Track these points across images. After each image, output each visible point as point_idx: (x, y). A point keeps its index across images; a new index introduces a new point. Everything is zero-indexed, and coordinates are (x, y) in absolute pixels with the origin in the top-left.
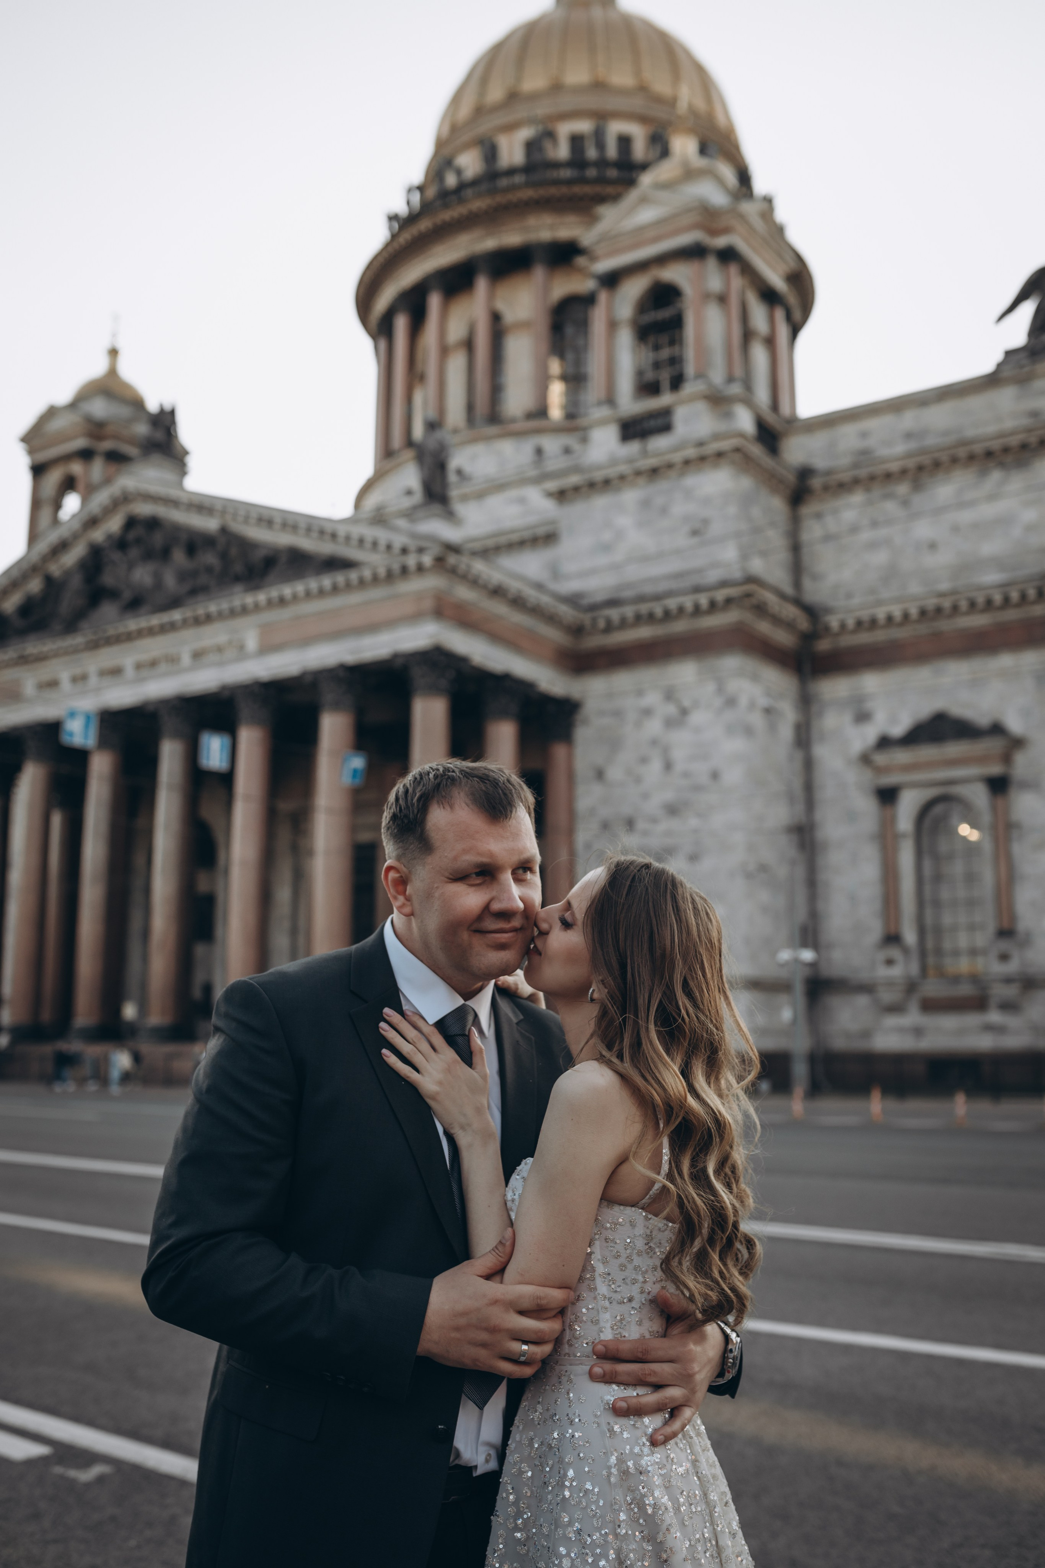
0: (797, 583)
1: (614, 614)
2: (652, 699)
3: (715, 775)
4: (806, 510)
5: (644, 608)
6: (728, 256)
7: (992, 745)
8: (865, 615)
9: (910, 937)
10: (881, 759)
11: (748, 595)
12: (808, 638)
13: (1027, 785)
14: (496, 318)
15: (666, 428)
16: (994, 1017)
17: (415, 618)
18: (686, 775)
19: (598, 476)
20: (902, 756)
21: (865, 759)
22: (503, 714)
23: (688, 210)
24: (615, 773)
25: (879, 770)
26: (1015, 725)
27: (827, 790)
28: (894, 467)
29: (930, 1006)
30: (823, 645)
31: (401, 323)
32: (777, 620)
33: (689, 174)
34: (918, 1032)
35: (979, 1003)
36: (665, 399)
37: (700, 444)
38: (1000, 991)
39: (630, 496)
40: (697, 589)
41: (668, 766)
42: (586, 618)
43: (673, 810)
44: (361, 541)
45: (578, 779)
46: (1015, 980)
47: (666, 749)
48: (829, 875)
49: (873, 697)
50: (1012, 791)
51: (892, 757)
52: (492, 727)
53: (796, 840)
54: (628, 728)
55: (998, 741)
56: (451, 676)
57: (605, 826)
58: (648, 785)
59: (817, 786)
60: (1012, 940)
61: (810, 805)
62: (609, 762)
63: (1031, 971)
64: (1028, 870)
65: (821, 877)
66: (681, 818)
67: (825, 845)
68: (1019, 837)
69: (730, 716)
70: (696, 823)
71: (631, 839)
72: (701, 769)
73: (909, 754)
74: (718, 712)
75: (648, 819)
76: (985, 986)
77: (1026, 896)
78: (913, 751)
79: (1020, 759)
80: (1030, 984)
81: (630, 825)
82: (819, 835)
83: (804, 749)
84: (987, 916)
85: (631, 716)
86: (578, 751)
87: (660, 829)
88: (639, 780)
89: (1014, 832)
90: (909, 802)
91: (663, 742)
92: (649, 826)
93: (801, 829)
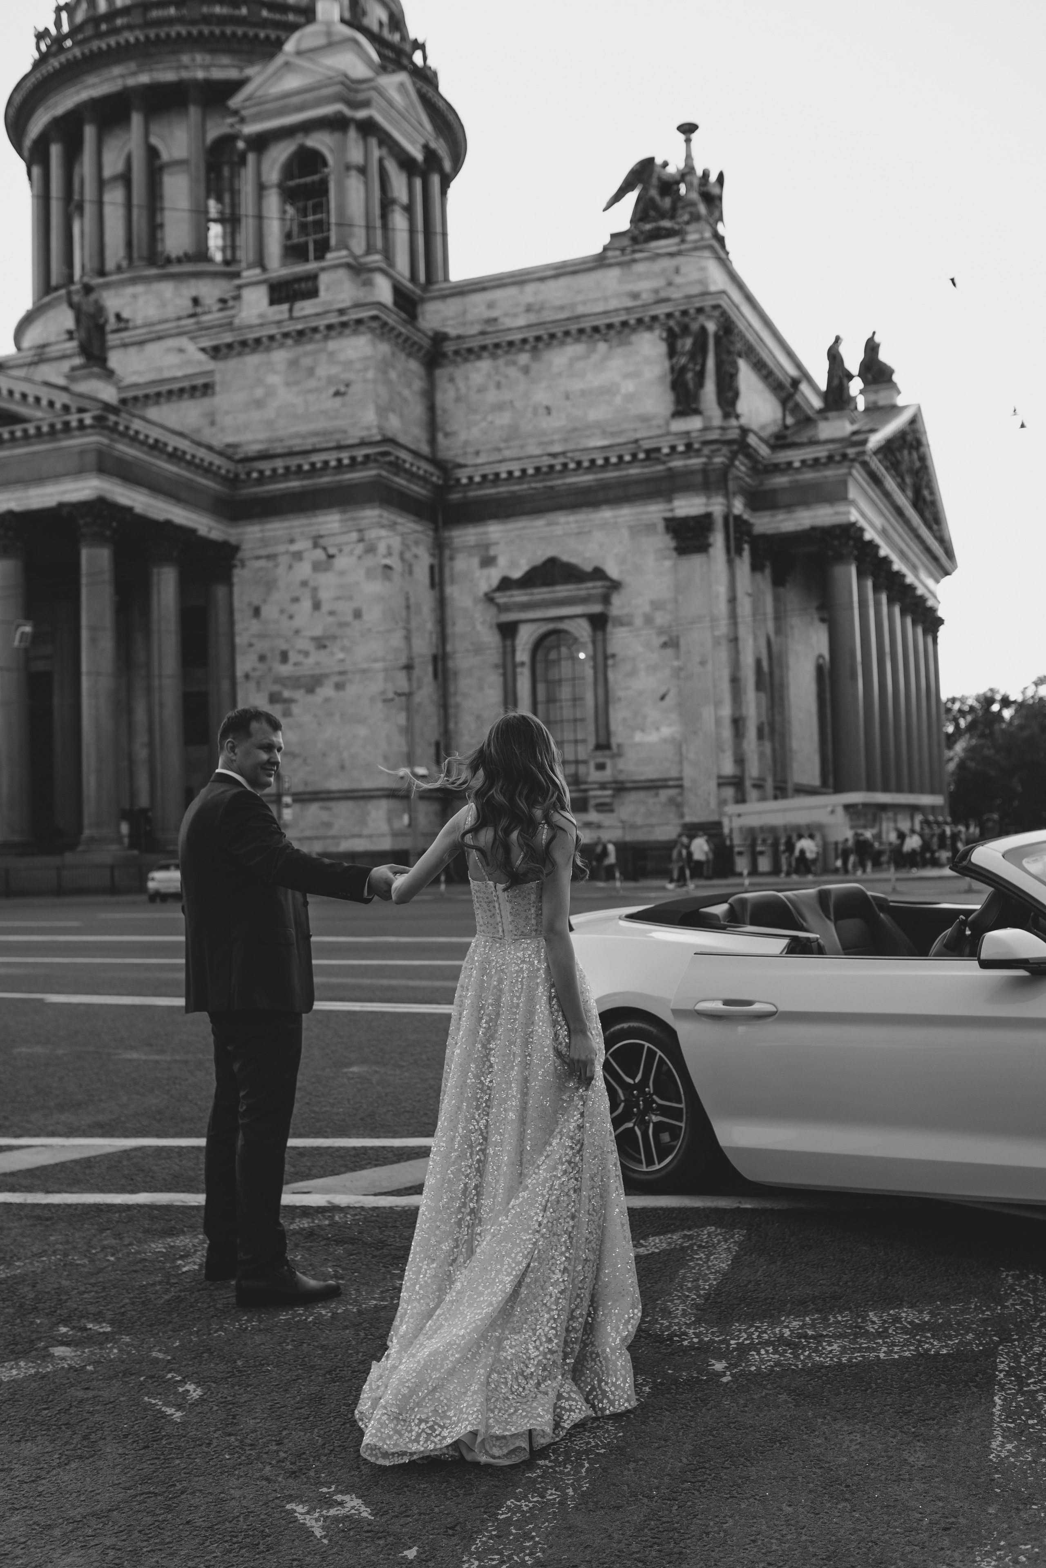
0: (432, 441)
1: (266, 466)
2: (301, 545)
3: (358, 614)
4: (440, 373)
5: (293, 462)
6: (368, 128)
7: (594, 587)
8: (489, 470)
10: (502, 598)
11: (386, 454)
12: (441, 490)
13: (620, 622)
14: (152, 153)
15: (313, 293)
16: (593, 816)
17: (79, 472)
18: (332, 613)
19: (251, 336)
20: (519, 596)
21: (489, 598)
22: (166, 560)
23: (330, 82)
24: (269, 611)
25: (503, 608)
26: (613, 571)
27: (458, 627)
28: (517, 337)
30: (455, 496)
31: (55, 151)
32: (412, 476)
33: (332, 44)
35: (582, 806)
36: (311, 266)
37: (341, 312)
38: (596, 794)
39: (280, 356)
40: (340, 448)
41: (317, 606)
42: (241, 469)
43: (321, 643)
44: (24, 396)
45: (237, 616)
46: (608, 786)
47: (315, 590)
48: (459, 699)
49: (496, 544)
50: (609, 628)
51: (512, 596)
52: (155, 570)
53: (430, 669)
54: (281, 571)
55: (599, 584)
56: (114, 524)
57: (262, 658)
58: (298, 622)
59: (449, 621)
60: (607, 753)
61: (443, 637)
62: (264, 601)
63: (622, 777)
64: (620, 694)
65: (452, 701)
66: (328, 651)
67: (456, 673)
68: (614, 666)
69: (370, 561)
70: (341, 656)
71: (285, 670)
72: (345, 609)
73: (526, 595)
74: (360, 557)
75: (300, 652)
76: (586, 790)
77: (618, 716)
78: (529, 591)
79: (617, 600)
80: (620, 788)
81: (284, 657)
82: (451, 664)
83: (437, 588)
84: (588, 733)
85: (283, 560)
86: (236, 590)
87: (311, 660)
88: (291, 617)
89: (610, 662)
90: (526, 636)
91: (312, 584)
92: (300, 658)
93: (435, 658)
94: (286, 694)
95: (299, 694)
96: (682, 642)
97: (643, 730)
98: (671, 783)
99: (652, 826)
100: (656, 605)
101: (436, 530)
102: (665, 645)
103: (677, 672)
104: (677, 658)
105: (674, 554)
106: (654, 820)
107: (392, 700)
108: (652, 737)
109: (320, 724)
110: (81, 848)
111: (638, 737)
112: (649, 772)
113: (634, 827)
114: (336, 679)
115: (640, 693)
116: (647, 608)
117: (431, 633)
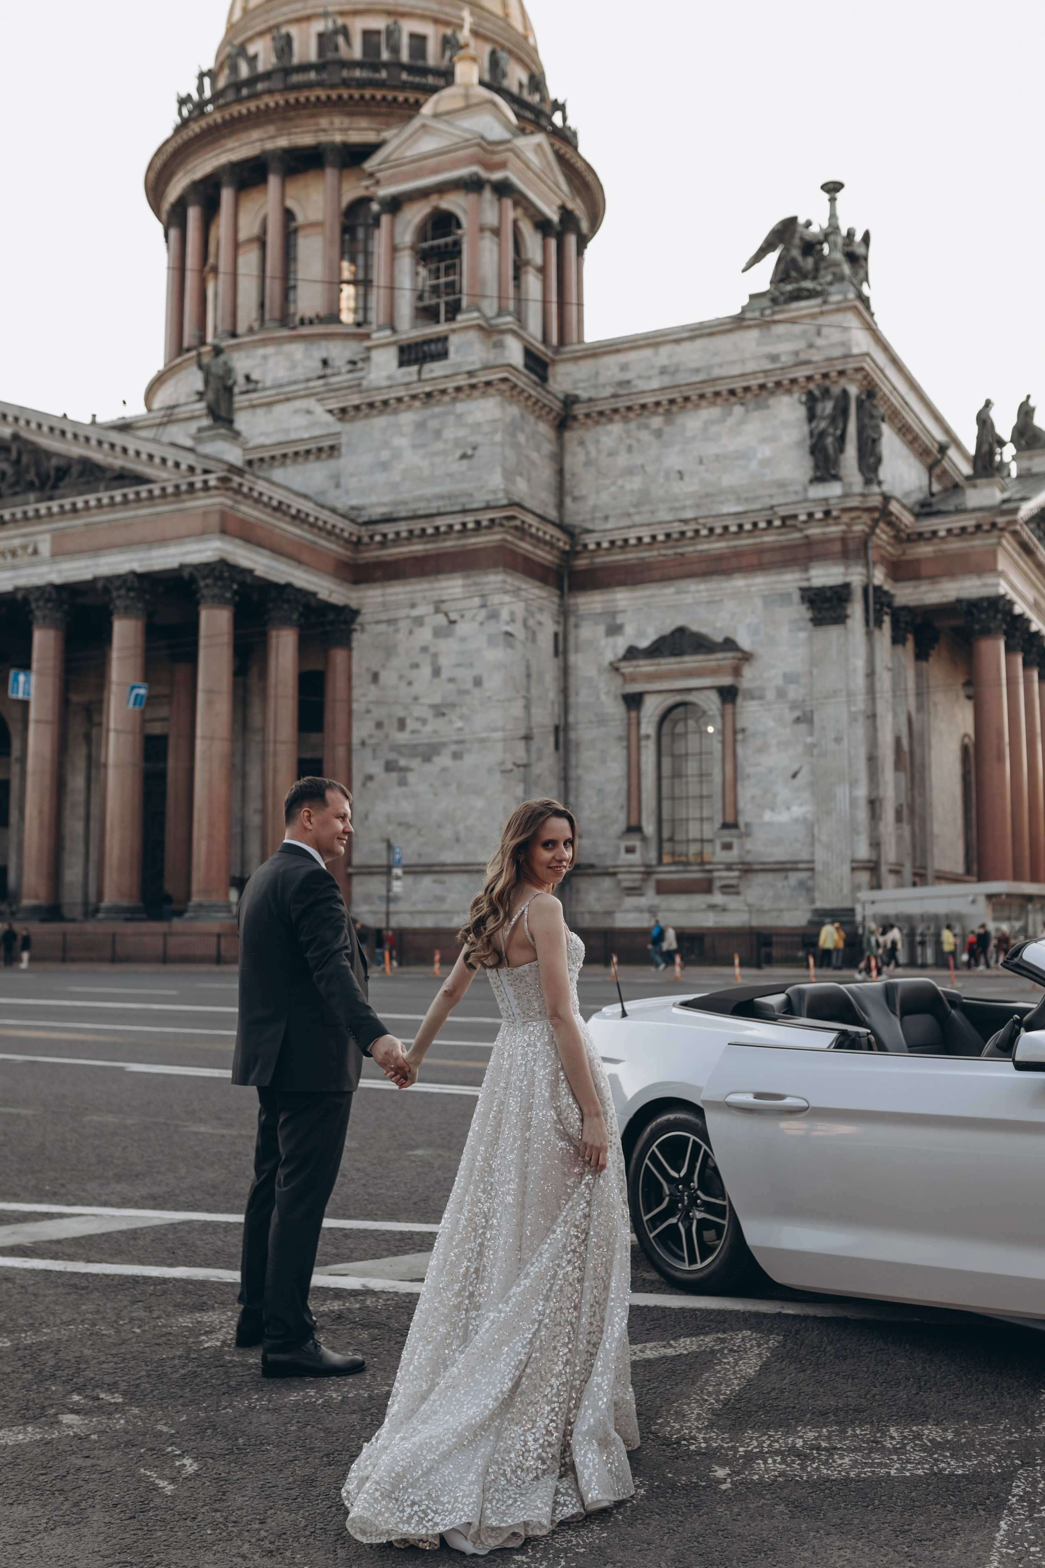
0: (560, 506)
1: (390, 529)
2: (422, 610)
3: (478, 682)
4: (570, 436)
5: (417, 526)
6: (503, 189)
7: (725, 659)
8: (618, 536)
9: (649, 828)
10: (628, 668)
11: (512, 518)
12: (568, 555)
13: (751, 695)
14: (288, 215)
15: (443, 355)
16: (718, 898)
17: (202, 533)
18: (451, 680)
19: (378, 398)
20: (646, 666)
21: (615, 668)
22: (285, 622)
23: (466, 144)
24: (388, 677)
25: (627, 679)
26: (744, 642)
27: (581, 697)
28: (650, 400)
29: (663, 889)
30: (582, 563)
31: (193, 214)
32: (538, 541)
33: (469, 107)
34: (652, 911)
35: (707, 887)
36: (442, 328)
37: (471, 374)
38: (722, 876)
39: (407, 418)
40: (464, 511)
41: (436, 672)
42: (364, 532)
43: (439, 711)
44: (151, 457)
45: (355, 681)
46: (735, 867)
47: (435, 656)
48: (580, 772)
49: (624, 611)
50: (739, 700)
51: (638, 666)
52: (274, 633)
53: (552, 740)
54: (402, 636)
55: (730, 655)
56: (235, 586)
57: (379, 725)
58: (417, 689)
59: (572, 691)
60: (734, 832)
61: (566, 709)
62: (383, 666)
63: (749, 858)
64: (750, 770)
65: (573, 774)
66: (446, 718)
67: (578, 745)
68: (743, 741)
69: (492, 628)
70: (459, 724)
71: (402, 737)
72: (466, 675)
73: (652, 665)
74: (482, 624)
75: (418, 719)
76: (710, 871)
77: (747, 793)
78: (656, 661)
79: (747, 672)
80: (747, 869)
81: (402, 724)
82: (572, 735)
83: (561, 656)
84: (715, 812)
85: (404, 625)
86: (355, 654)
87: (428, 728)
88: (410, 683)
89: (740, 737)
90: (652, 707)
91: (432, 650)
92: (418, 726)
93: (557, 729)
94: (402, 762)
95: (415, 763)
96: (816, 718)
97: (773, 810)
98: (801, 866)
99: (781, 911)
100: (790, 678)
101: (561, 597)
102: (798, 720)
103: (810, 749)
104: (811, 734)
105: (810, 625)
106: (783, 905)
107: (511, 771)
108: (783, 817)
109: (435, 794)
110: (187, 915)
111: (768, 816)
112: (779, 854)
113: (761, 911)
114: (454, 747)
115: (771, 770)
116: (780, 682)
117: (553, 703)
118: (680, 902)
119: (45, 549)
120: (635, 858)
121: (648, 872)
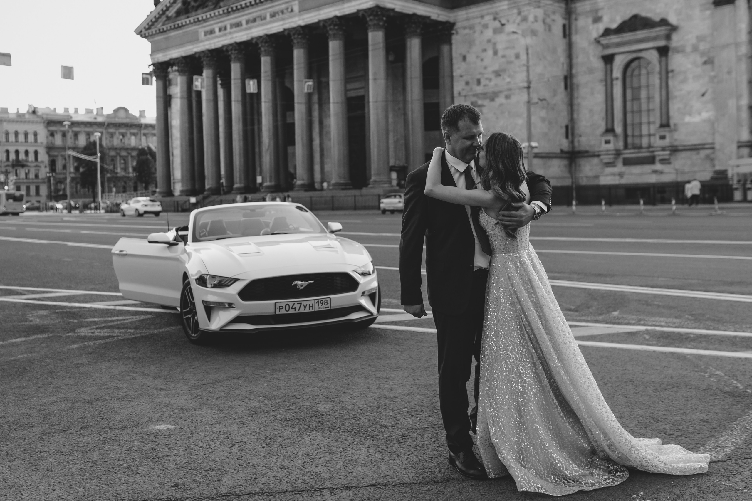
2: (488, 19)
3: (517, 56)
7: (661, 31)
9: (619, 129)
10: (604, 41)
13: (677, 50)
16: (658, 166)
18: (503, 56)
20: (615, 39)
21: (597, 41)
22: (414, 34)
24: (471, 58)
25: (604, 47)
26: (673, 20)
27: (579, 59)
29: (627, 162)
34: (621, 175)
35: (651, 160)
38: (660, 154)
41: (496, 53)
43: (498, 74)
45: (454, 61)
46: (667, 148)
47: (495, 44)
48: (580, 100)
49: (602, 9)
50: (670, 53)
51: (610, 39)
52: (408, 40)
53: (562, 84)
54: (477, 35)
55: (663, 28)
56: (385, 19)
57: (467, 83)
58: (486, 62)
59: (574, 56)
60: (667, 129)
61: (570, 66)
62: (468, 52)
63: (676, 143)
64: (677, 93)
65: (576, 102)
66: (501, 77)
67: (578, 86)
68: (673, 77)
69: (524, 26)
70: (508, 80)
71: (479, 89)
72: (511, 53)
73: (619, 37)
74: (518, 24)
75: (487, 79)
76: (653, 152)
77: (675, 107)
78: (620, 35)
79: (675, 37)
80: (675, 150)
81: (479, 82)
82: (575, 81)
83: (567, 37)
84: (656, 118)
85: (478, 28)
86: (454, 47)
87: (492, 83)
88: (482, 60)
89: (670, 75)
90: (619, 62)
91: (493, 41)
92: (487, 82)
93: (566, 78)
94: (480, 102)
95: (486, 102)
96: (716, 61)
97: (690, 115)
98: (707, 146)
99: (695, 172)
100: (701, 39)
101: (567, 4)
102: (705, 63)
103: (712, 79)
104: (713, 70)
105: (712, 6)
106: (696, 169)
107: (537, 103)
108: (696, 119)
109: (497, 118)
110: (370, 186)
111: (687, 119)
112: (694, 140)
113: (683, 173)
114: (506, 93)
115: (689, 93)
116: (694, 41)
117: (563, 64)
118: (636, 170)
119: (296, 8)
120: (611, 146)
121: (618, 153)
